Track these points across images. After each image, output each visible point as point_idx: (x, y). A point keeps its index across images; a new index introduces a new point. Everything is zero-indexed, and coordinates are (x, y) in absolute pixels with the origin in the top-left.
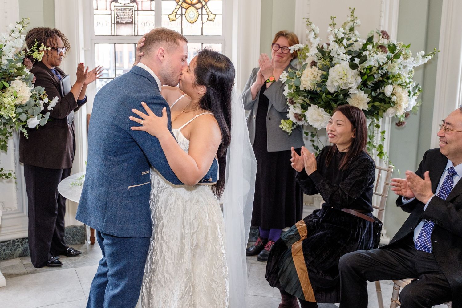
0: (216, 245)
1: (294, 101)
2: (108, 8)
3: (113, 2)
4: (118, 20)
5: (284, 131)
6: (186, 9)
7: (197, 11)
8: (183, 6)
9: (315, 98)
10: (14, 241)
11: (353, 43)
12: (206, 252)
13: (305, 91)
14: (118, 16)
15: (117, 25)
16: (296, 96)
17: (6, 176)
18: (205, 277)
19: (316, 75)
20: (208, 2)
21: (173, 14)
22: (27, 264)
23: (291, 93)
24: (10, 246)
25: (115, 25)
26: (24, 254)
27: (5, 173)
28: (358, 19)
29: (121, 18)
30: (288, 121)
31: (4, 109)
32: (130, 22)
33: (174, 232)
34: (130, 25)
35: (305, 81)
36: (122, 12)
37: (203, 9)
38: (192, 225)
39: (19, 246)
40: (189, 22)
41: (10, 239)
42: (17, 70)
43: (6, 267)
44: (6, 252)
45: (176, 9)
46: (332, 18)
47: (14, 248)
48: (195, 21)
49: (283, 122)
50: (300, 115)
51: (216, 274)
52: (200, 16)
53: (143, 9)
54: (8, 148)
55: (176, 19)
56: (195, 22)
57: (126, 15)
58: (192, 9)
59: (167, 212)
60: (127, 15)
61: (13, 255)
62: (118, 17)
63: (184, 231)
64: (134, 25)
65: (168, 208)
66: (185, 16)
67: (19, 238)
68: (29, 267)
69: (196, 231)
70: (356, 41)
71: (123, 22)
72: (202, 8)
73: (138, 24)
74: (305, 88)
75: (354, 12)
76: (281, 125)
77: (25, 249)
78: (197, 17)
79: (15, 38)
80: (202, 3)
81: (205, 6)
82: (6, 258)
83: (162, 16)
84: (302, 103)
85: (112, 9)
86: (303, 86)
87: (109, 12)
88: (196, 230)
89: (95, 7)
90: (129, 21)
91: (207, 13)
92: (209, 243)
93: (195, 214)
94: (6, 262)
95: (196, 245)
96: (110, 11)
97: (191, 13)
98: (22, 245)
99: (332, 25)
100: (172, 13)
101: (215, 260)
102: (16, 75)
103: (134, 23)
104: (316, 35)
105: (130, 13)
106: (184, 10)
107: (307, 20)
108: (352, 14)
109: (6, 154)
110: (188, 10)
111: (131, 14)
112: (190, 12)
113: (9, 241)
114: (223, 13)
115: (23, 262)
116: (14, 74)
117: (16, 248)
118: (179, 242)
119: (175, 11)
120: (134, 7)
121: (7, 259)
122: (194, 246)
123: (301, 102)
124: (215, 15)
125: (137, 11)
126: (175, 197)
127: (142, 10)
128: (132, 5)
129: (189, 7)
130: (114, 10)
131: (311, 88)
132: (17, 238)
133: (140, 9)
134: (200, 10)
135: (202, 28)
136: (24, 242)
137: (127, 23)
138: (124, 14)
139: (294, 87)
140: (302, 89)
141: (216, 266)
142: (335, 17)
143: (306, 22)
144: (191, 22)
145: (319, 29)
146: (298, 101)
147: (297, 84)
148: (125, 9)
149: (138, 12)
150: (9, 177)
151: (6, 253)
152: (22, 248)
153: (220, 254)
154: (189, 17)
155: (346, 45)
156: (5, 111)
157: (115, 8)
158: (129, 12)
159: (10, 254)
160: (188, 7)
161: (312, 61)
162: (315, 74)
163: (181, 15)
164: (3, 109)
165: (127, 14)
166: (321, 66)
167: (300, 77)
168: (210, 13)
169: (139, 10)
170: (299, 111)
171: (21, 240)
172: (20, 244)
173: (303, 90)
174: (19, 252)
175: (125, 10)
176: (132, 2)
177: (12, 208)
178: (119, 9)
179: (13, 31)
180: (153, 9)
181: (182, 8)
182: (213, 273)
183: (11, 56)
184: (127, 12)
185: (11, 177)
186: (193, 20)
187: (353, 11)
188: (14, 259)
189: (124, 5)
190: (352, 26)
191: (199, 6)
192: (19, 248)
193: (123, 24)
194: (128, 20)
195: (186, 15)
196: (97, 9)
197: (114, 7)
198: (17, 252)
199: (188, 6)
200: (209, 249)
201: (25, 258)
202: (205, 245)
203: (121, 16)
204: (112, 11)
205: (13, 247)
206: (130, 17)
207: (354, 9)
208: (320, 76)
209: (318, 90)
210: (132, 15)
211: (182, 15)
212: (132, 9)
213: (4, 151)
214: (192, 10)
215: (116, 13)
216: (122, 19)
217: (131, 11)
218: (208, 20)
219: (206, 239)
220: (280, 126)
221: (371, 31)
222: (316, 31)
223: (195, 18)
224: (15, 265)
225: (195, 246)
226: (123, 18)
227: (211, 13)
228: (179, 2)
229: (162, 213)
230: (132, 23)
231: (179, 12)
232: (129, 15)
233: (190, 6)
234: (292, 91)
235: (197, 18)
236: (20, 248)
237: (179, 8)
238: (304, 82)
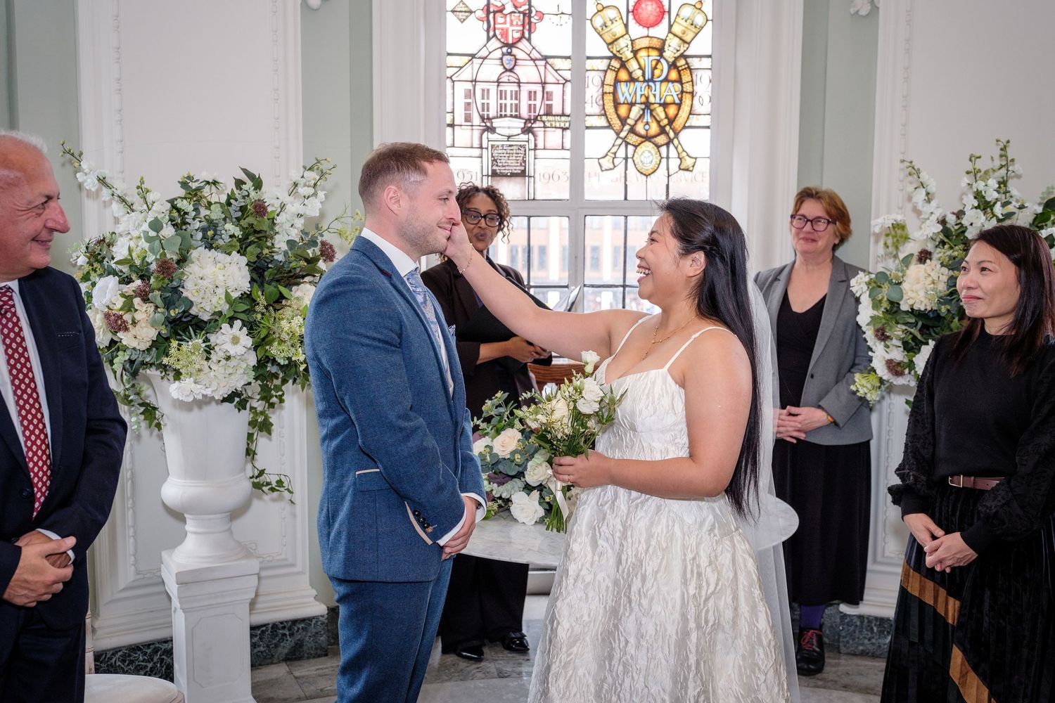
0: (758, 622)
1: (888, 334)
2: (476, 144)
3: (486, 132)
4: (494, 168)
5: (861, 397)
6: (636, 147)
7: (659, 151)
8: (628, 141)
9: (933, 327)
10: (275, 626)
11: (1013, 211)
12: (739, 639)
13: (912, 312)
14: (495, 160)
15: (494, 178)
16: (891, 323)
17: (270, 486)
18: (739, 694)
19: (937, 279)
20: (681, 132)
21: (608, 157)
22: (303, 677)
23: (878, 316)
24: (266, 636)
25: (490, 178)
26: (294, 654)
27: (268, 480)
28: (1016, 162)
29: (500, 164)
30: (872, 376)
31: (279, 344)
32: (519, 172)
33: (668, 593)
34: (519, 179)
35: (913, 291)
36: (504, 151)
37: (671, 146)
38: (705, 580)
39: (284, 637)
40: (641, 173)
41: (267, 622)
42: (306, 264)
43: (258, 682)
44: (258, 649)
45: (614, 145)
46: (973, 159)
47: (274, 642)
48: (654, 172)
49: (859, 379)
50: (899, 364)
51: (763, 686)
52: (664, 161)
53: (548, 146)
54: (273, 427)
55: (615, 166)
56: (652, 173)
57: (510, 158)
58: (648, 146)
59: (651, 550)
60: (514, 158)
61: (273, 656)
62: (495, 163)
63: (687, 590)
64: (527, 178)
65: (653, 543)
66: (634, 161)
67: (285, 620)
68: (307, 684)
69: (713, 593)
70: (1022, 207)
71: (506, 171)
72: (667, 144)
73: (537, 176)
74: (913, 305)
75: (1008, 149)
76: (854, 384)
77: (296, 644)
78: (658, 163)
79: (304, 197)
80: (668, 134)
81: (676, 141)
82: (258, 662)
83: (586, 161)
84: (904, 338)
85: (484, 146)
86: (908, 301)
87: (477, 152)
88: (713, 589)
89: (449, 142)
90: (518, 170)
91: (679, 154)
92: (743, 618)
93: (710, 554)
94: (259, 671)
95: (714, 624)
96: (479, 150)
97: (647, 154)
98: (291, 635)
99: (971, 172)
100: (607, 155)
101: (759, 654)
102: (305, 274)
103: (527, 175)
104: (929, 196)
105: (520, 155)
106: (631, 148)
107: (909, 164)
108: (1003, 153)
109: (270, 440)
110: (638, 148)
111: (522, 155)
112: (644, 152)
113: (264, 625)
114: (711, 154)
115: (294, 673)
116: (301, 271)
117: (279, 641)
118: (677, 615)
119: (611, 151)
120: (528, 141)
121: (260, 665)
122: (710, 624)
123: (902, 336)
124: (696, 158)
125: (535, 149)
126: (667, 517)
127: (544, 149)
128: (524, 137)
129: (642, 142)
130: (487, 148)
131: (926, 305)
132: (281, 620)
133: (540, 145)
134: (664, 149)
135: (668, 186)
136: (296, 628)
137: (513, 175)
138: (508, 155)
139: (885, 305)
140: (904, 307)
141: (763, 668)
142: (978, 155)
143: (908, 168)
144: (644, 173)
145: (934, 184)
146: (895, 333)
147: (895, 297)
148: (510, 146)
149: (537, 151)
150: (277, 488)
151: (259, 652)
152: (291, 641)
153: (768, 640)
154: (640, 164)
155: (1001, 217)
156: (280, 348)
157: (490, 143)
158: (519, 151)
159: (265, 655)
160: (639, 142)
161: (920, 250)
162: (934, 276)
163: (624, 159)
164: (276, 343)
165: (514, 155)
166: (947, 259)
167: (900, 284)
168: (684, 154)
169: (538, 148)
170: (898, 355)
171: (289, 624)
172: (287, 633)
173: (908, 311)
174: (286, 651)
175: (510, 148)
176: (526, 131)
177: (274, 555)
178: (498, 146)
179: (296, 185)
180: (568, 145)
181: (627, 144)
182: (757, 685)
183: (295, 235)
184: (515, 151)
185: (282, 489)
186: (649, 167)
187: (1005, 147)
188: (273, 666)
189: (509, 137)
190: (1003, 178)
191: (661, 139)
192: (285, 641)
193: (506, 176)
194: (515, 168)
195: (635, 158)
196: (454, 146)
197: (489, 141)
198: (280, 649)
199: (640, 140)
200: (744, 632)
201: (296, 663)
202: (734, 623)
203: (502, 161)
204: (484, 150)
205: (273, 639)
206: (519, 161)
207: (1008, 142)
208: (946, 280)
209: (943, 309)
210: (523, 158)
211: (626, 159)
212: (524, 146)
213: (265, 433)
214: (648, 149)
215: (492, 154)
216: (503, 166)
217: (523, 149)
218: (680, 169)
219: (736, 609)
220: (853, 388)
221: (1048, 188)
222: (929, 187)
223: (653, 165)
224: (277, 679)
225: (712, 626)
226: (506, 164)
227: (688, 155)
228: (621, 131)
229: (641, 554)
230: (523, 174)
231: (621, 153)
232: (518, 158)
233: (643, 140)
234: (879, 313)
235: (657, 166)
236: (287, 640)
237: (621, 144)
238: (910, 294)
